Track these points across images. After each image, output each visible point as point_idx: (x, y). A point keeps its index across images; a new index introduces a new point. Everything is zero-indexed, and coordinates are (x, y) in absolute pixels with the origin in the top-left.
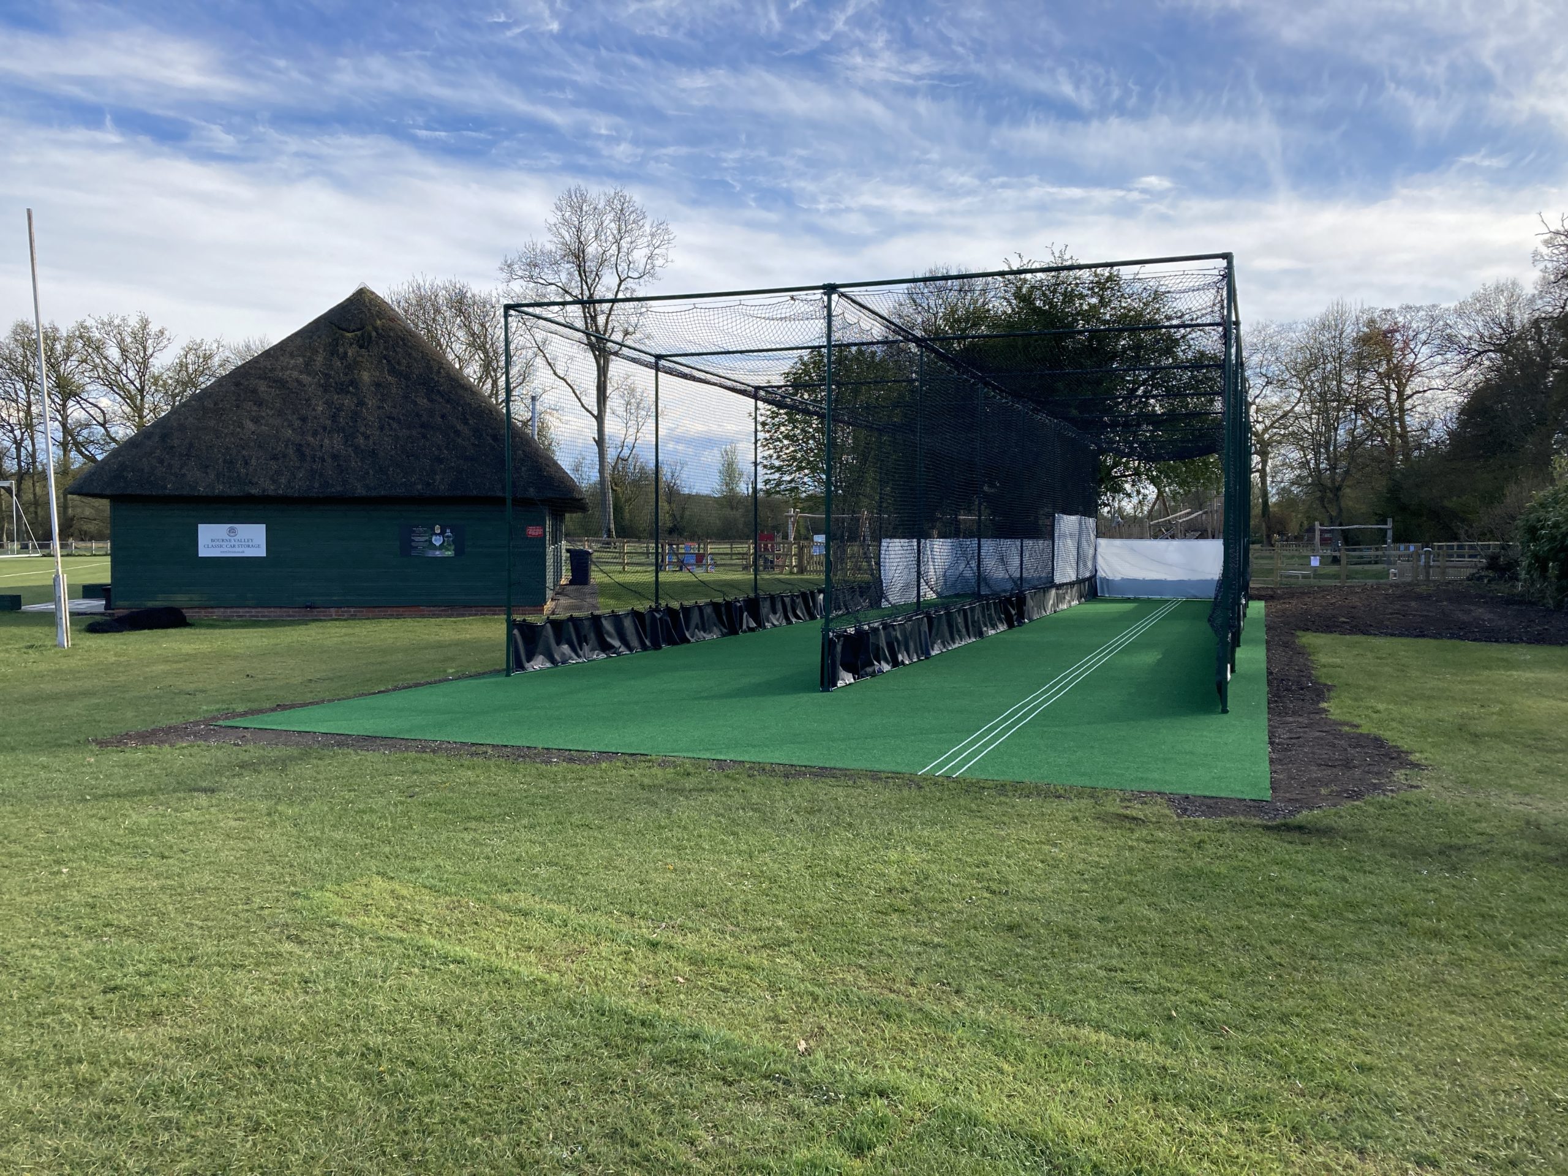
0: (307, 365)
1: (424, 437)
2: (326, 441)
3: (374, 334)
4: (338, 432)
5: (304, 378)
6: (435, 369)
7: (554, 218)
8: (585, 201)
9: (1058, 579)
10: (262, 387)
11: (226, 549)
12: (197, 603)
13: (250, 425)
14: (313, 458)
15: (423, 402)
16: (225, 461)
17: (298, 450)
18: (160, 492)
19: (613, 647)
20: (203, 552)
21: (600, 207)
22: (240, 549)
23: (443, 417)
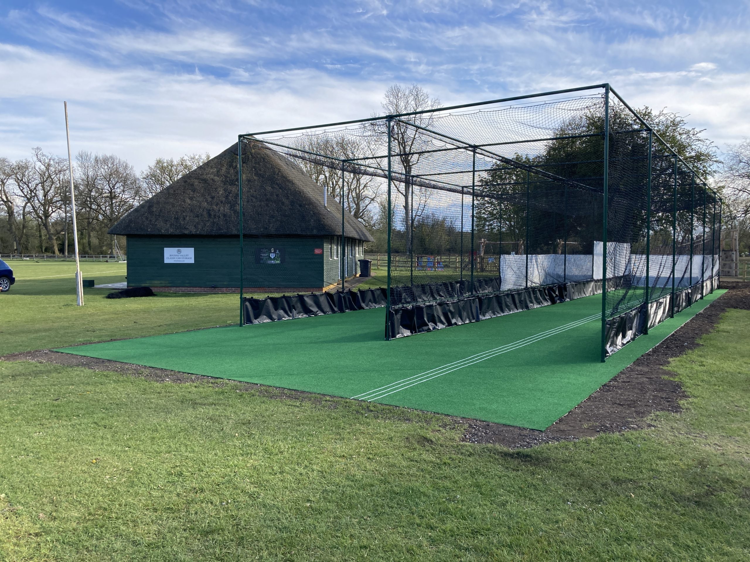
0: (218, 172)
1: (267, 205)
2: (222, 208)
3: (250, 156)
4: (228, 204)
5: (216, 178)
6: (277, 172)
7: (385, 101)
8: (399, 92)
9: (595, 277)
10: (196, 182)
11: (176, 260)
12: (163, 285)
13: (188, 201)
14: (215, 216)
15: (269, 188)
16: (175, 218)
17: (209, 212)
18: (145, 233)
19: (312, 311)
20: (166, 261)
21: (406, 94)
22: (183, 260)
23: (277, 195)
